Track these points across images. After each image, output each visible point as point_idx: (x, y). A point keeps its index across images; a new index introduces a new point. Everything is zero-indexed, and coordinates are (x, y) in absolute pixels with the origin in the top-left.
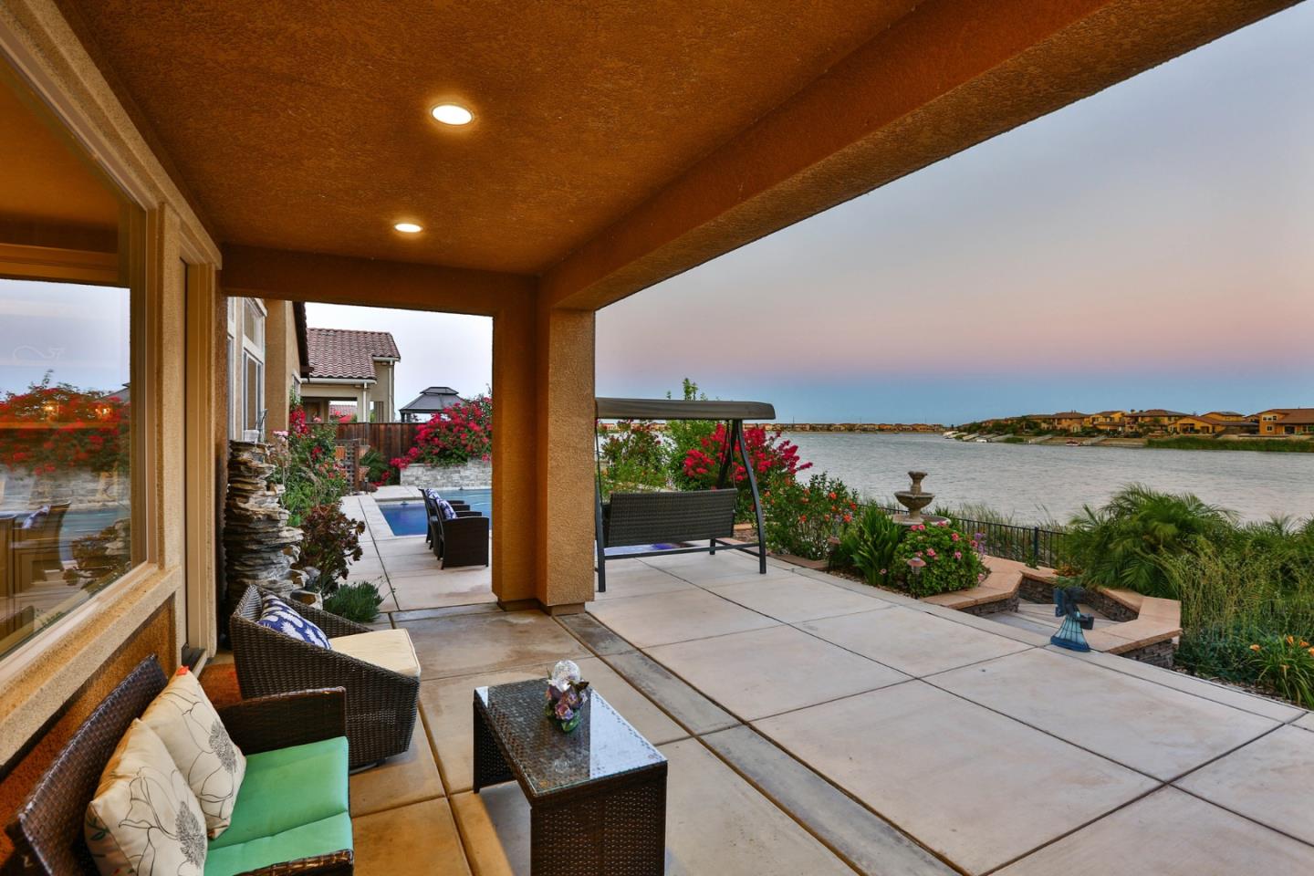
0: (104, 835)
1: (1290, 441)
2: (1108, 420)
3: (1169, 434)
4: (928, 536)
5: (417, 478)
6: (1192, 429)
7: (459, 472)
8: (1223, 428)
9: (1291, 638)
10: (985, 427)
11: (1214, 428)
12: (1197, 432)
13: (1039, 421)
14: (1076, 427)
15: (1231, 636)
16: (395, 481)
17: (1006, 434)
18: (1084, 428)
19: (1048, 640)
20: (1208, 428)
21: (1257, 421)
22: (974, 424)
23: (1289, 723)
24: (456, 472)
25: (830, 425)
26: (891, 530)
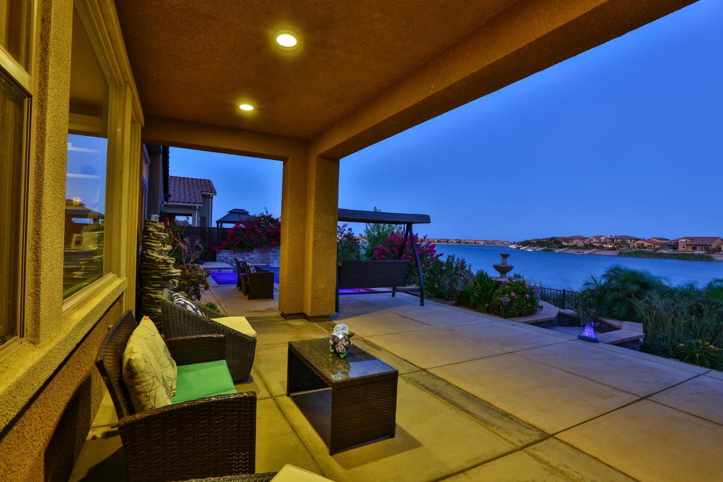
0: (134, 376)
1: (694, 254)
2: (598, 240)
3: (631, 249)
4: (511, 286)
5: (226, 258)
6: (643, 246)
7: (249, 256)
8: (659, 246)
9: (700, 340)
10: (532, 243)
11: (654, 246)
12: (646, 248)
13: (561, 240)
14: (581, 244)
15: (669, 339)
16: (214, 259)
17: (543, 247)
18: (585, 245)
19: (577, 338)
20: (651, 246)
21: (677, 243)
22: (527, 241)
23: (702, 374)
24: (247, 256)
25: (448, 240)
26: (491, 283)
